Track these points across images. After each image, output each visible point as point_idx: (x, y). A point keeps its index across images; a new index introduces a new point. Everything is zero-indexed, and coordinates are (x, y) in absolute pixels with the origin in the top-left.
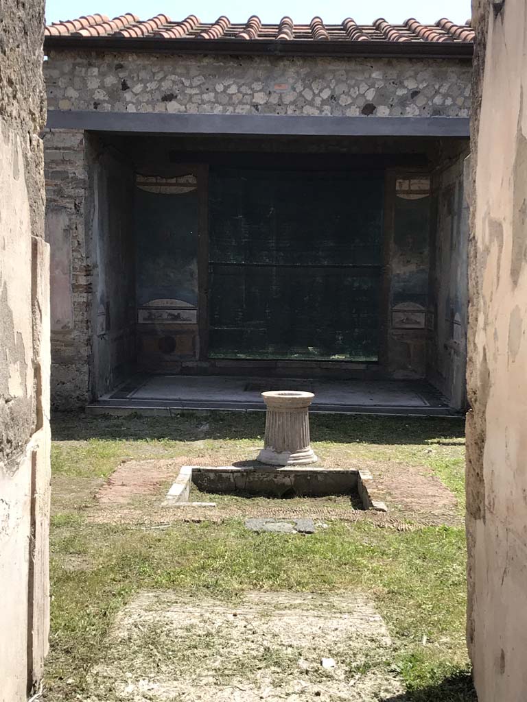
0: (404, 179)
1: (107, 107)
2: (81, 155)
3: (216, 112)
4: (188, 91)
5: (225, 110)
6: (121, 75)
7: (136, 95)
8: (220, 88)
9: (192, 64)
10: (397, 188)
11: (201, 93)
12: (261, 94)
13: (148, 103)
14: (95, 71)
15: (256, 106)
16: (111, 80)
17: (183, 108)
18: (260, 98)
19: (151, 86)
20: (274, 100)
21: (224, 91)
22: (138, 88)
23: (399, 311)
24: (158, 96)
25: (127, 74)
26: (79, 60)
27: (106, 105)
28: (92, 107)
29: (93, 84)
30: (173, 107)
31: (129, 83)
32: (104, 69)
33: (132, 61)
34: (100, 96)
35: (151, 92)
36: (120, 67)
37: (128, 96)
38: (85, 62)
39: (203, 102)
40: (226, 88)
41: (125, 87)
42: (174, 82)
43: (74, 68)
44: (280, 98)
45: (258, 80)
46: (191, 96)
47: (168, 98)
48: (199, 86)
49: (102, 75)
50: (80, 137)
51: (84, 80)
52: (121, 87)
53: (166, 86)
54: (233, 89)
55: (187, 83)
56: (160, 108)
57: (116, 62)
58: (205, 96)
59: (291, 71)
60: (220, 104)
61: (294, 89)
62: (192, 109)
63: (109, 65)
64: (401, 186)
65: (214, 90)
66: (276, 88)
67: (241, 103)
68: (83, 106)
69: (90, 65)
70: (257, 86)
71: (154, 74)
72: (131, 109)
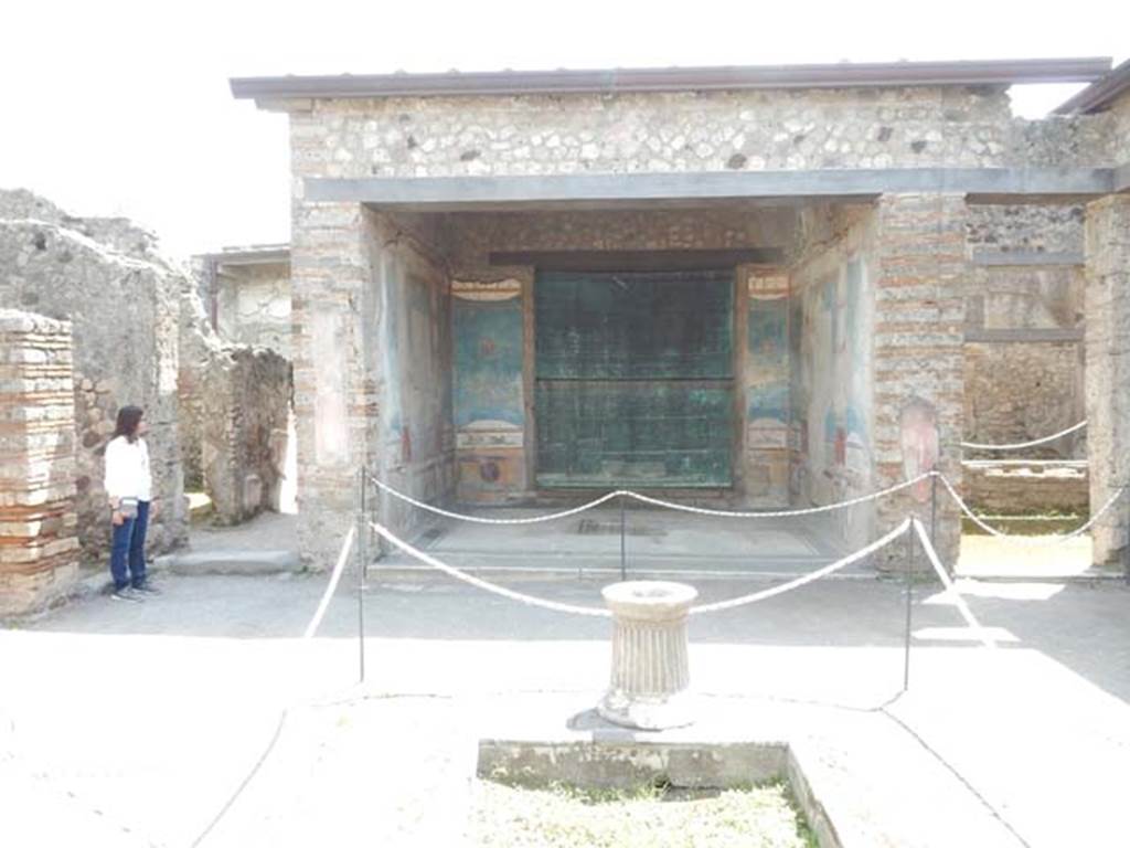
0: (758, 276)
1: (389, 171)
2: (357, 236)
3: (532, 172)
4: (495, 146)
5: (545, 169)
6: (407, 129)
7: (427, 153)
8: (536, 140)
9: (499, 110)
10: (751, 287)
11: (513, 148)
12: (593, 146)
13: (442, 163)
14: (373, 124)
15: (585, 162)
16: (393, 136)
17: (488, 169)
18: (590, 152)
19: (447, 141)
20: (609, 153)
21: (543, 144)
22: (429, 145)
23: (756, 429)
24: (456, 154)
25: (414, 127)
26: (351, 112)
27: (387, 169)
28: (369, 173)
29: (371, 142)
30: (475, 168)
31: (417, 139)
32: (384, 122)
33: (420, 110)
34: (379, 157)
35: (447, 149)
36: (405, 118)
37: (416, 156)
38: (361, 114)
39: (515, 160)
40: (545, 140)
41: (412, 144)
42: (476, 135)
43: (346, 123)
44: (618, 150)
45: (586, 128)
46: (499, 154)
47: (468, 156)
48: (509, 139)
49: (382, 130)
50: (356, 211)
51: (359, 137)
52: (406, 144)
53: (467, 140)
54: (554, 141)
55: (493, 136)
56: (459, 169)
57: (400, 113)
58: (518, 153)
59: (632, 115)
60: (537, 161)
61: (635, 137)
62: (501, 170)
63: (392, 118)
64: (754, 284)
65: (529, 143)
66: (612, 137)
67: (564, 158)
68: (357, 173)
69: (366, 117)
70: (585, 136)
71: (449, 126)
72: (421, 173)
